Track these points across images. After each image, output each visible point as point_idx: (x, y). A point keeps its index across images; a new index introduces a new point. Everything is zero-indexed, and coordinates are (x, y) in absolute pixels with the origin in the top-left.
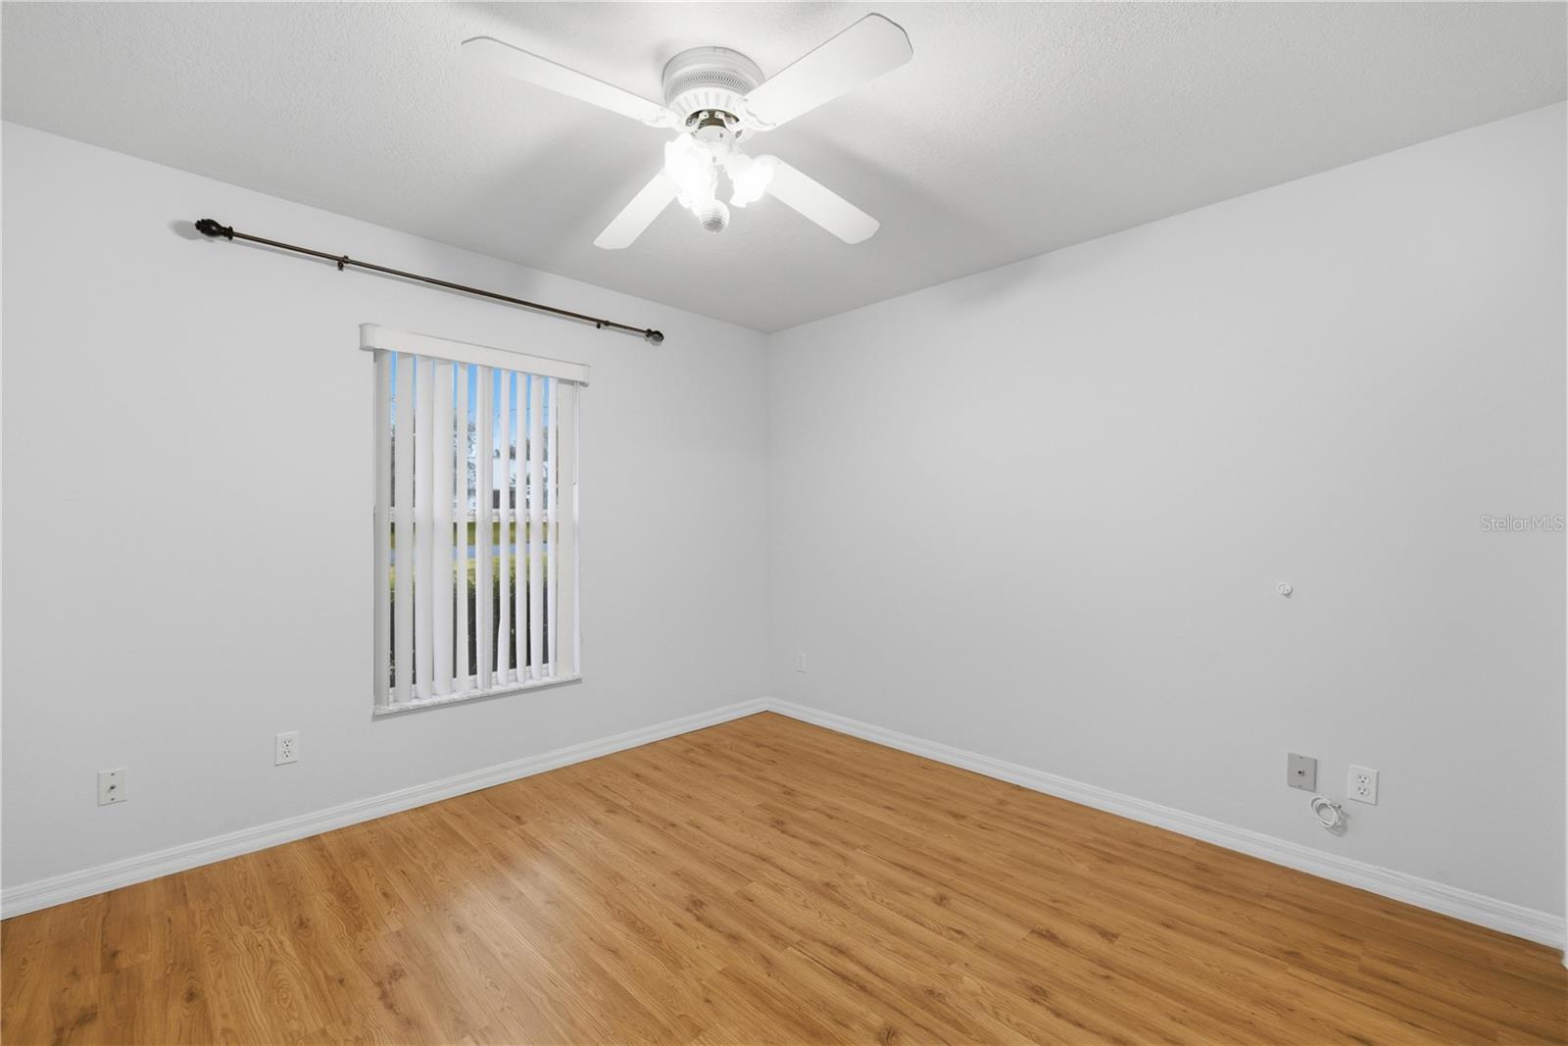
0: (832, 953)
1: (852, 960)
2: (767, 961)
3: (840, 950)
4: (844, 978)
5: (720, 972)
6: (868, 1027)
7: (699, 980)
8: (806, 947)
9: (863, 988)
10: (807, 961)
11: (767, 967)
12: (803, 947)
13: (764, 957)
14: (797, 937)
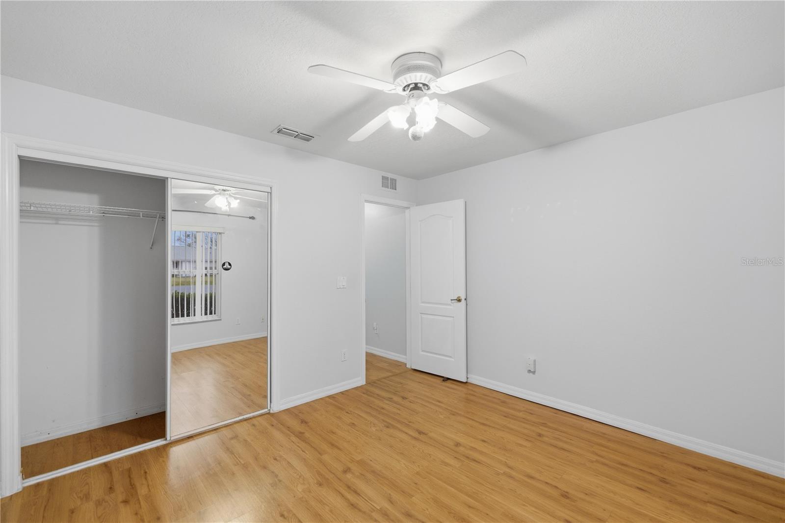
0: (358, 504)
1: (349, 500)
2: (391, 501)
3: (353, 506)
4: (356, 492)
5: (413, 496)
6: (353, 473)
7: (422, 492)
8: (370, 508)
9: (349, 487)
10: (371, 501)
11: (391, 498)
12: (372, 508)
13: (392, 503)
14: (374, 515)
